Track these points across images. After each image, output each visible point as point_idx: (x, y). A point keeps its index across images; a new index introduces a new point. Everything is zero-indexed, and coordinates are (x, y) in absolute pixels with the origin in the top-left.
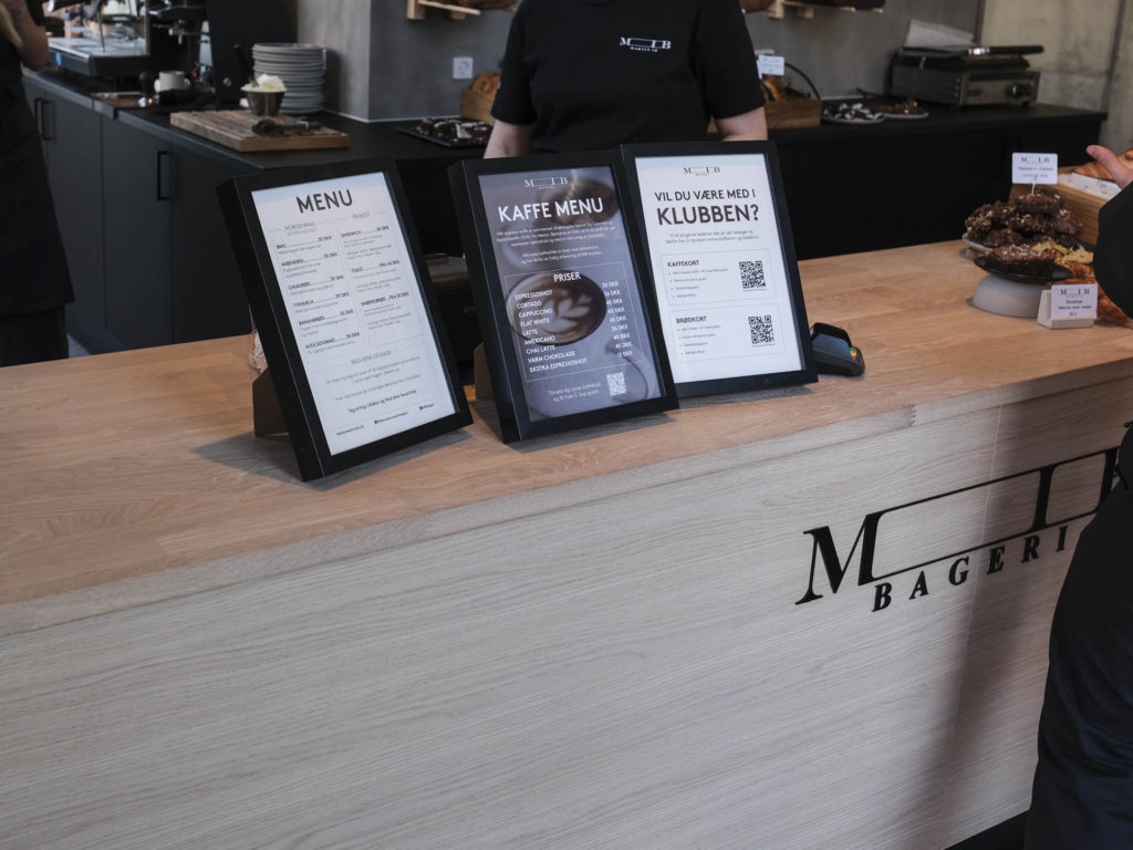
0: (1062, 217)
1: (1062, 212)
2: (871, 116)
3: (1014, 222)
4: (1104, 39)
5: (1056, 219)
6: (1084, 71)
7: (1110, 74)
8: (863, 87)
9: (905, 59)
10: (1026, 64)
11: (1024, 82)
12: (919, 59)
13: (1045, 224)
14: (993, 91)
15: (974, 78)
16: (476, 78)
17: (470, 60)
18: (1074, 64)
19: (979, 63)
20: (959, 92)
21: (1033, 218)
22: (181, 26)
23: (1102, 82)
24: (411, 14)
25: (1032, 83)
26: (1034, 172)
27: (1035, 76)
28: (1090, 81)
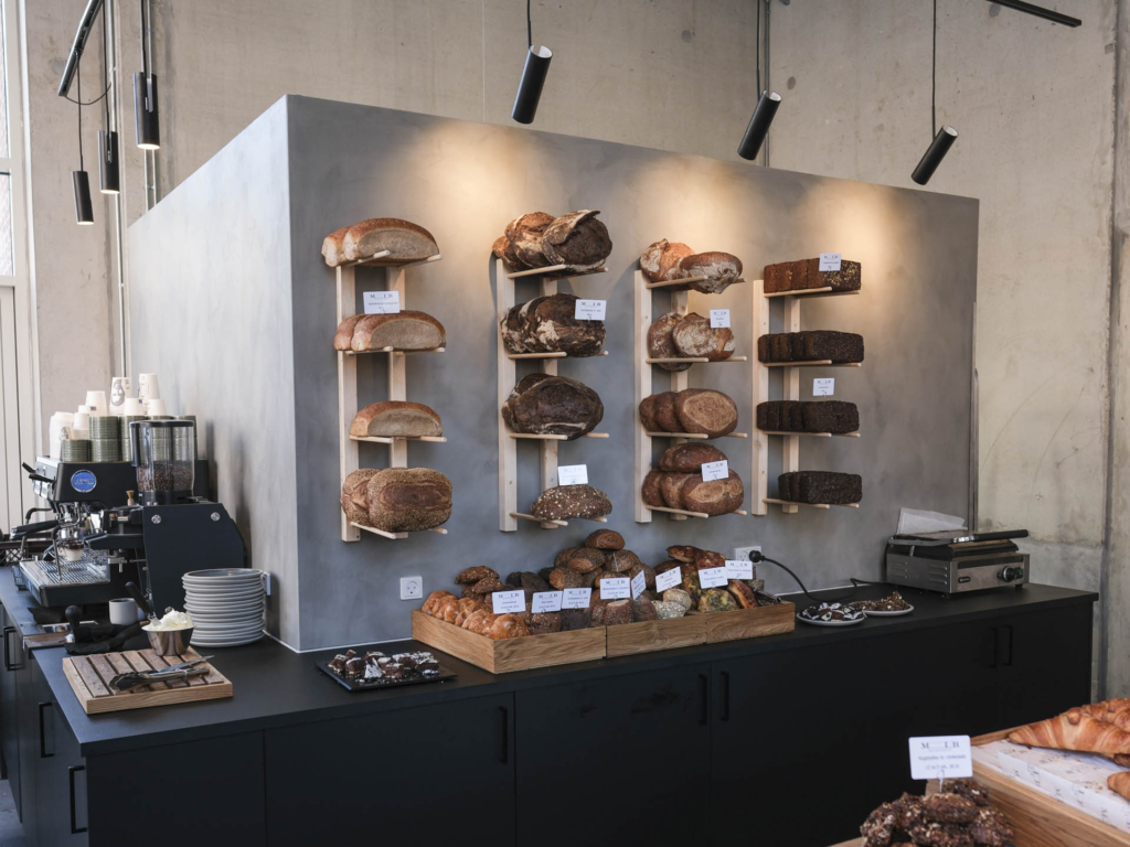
0: (983, 821)
1: (984, 814)
2: (850, 616)
3: (918, 834)
4: (1096, 512)
5: (975, 824)
6: (1081, 541)
7: (1106, 543)
8: (858, 576)
9: (898, 547)
10: (1015, 548)
11: (1014, 565)
12: (910, 547)
13: (957, 837)
14: (984, 576)
15: (962, 566)
16: (426, 596)
17: (419, 579)
18: (1072, 535)
19: (966, 551)
20: (948, 580)
21: (942, 829)
22: (120, 555)
23: (1100, 552)
24: (345, 537)
25: (1022, 566)
26: (940, 762)
27: (1024, 558)
28: (1089, 552)
